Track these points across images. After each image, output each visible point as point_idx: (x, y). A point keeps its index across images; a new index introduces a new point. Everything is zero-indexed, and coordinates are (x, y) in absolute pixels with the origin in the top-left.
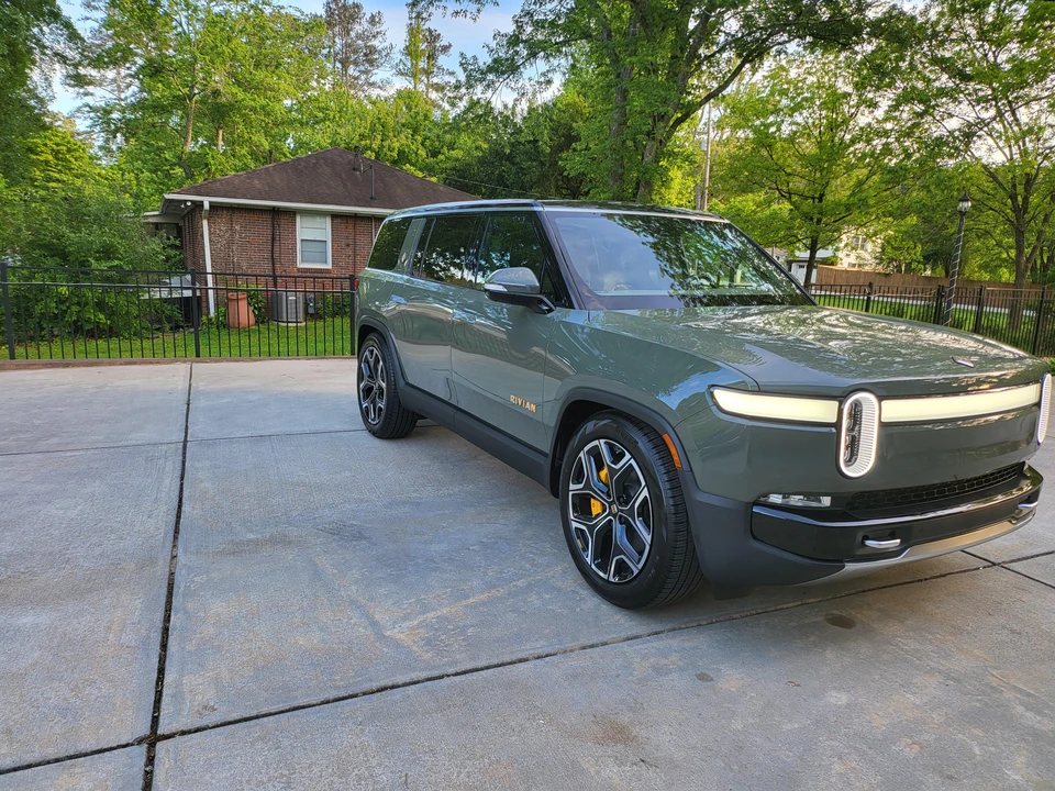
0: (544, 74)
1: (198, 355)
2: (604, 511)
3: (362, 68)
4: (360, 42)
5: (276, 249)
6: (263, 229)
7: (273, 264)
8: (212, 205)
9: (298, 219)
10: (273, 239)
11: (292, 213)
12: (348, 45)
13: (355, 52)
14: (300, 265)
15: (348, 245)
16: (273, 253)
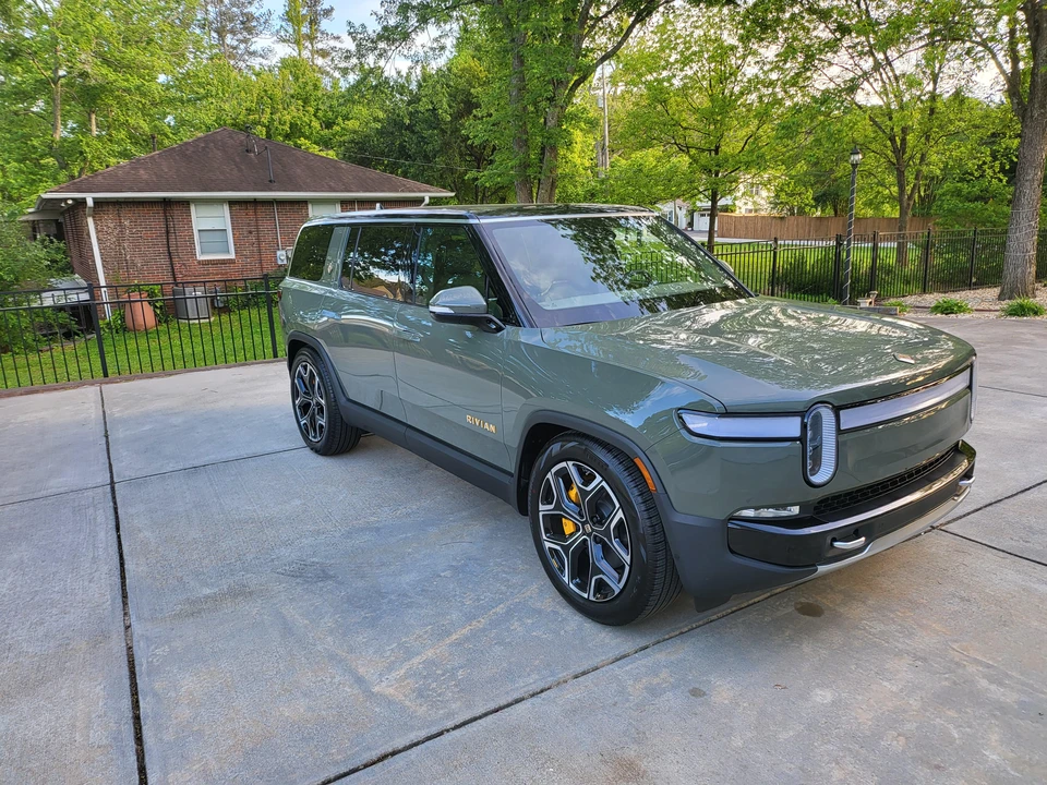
0: (436, 40)
1: (106, 375)
2: (578, 530)
3: (240, 37)
4: (235, 9)
5: (172, 242)
6: (155, 221)
7: (171, 258)
8: (97, 202)
9: (193, 208)
10: (168, 232)
11: (186, 203)
12: (222, 14)
13: (231, 20)
14: (201, 257)
15: (250, 232)
16: (169, 247)
